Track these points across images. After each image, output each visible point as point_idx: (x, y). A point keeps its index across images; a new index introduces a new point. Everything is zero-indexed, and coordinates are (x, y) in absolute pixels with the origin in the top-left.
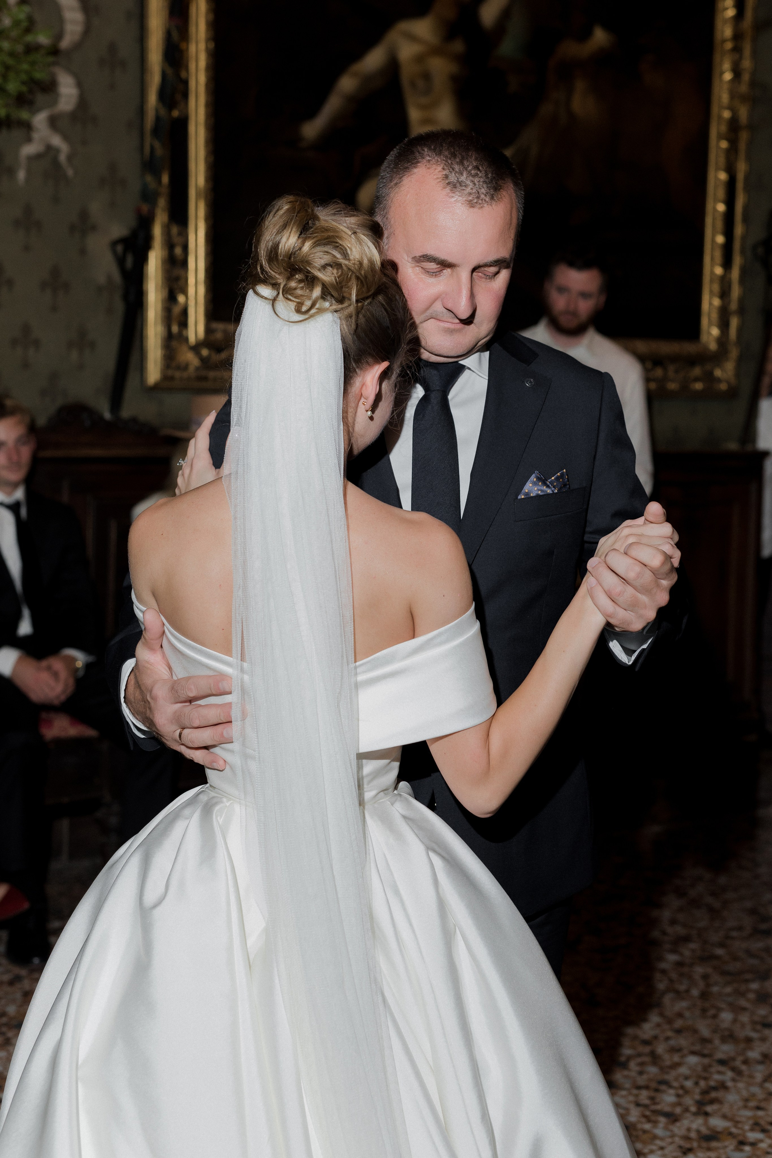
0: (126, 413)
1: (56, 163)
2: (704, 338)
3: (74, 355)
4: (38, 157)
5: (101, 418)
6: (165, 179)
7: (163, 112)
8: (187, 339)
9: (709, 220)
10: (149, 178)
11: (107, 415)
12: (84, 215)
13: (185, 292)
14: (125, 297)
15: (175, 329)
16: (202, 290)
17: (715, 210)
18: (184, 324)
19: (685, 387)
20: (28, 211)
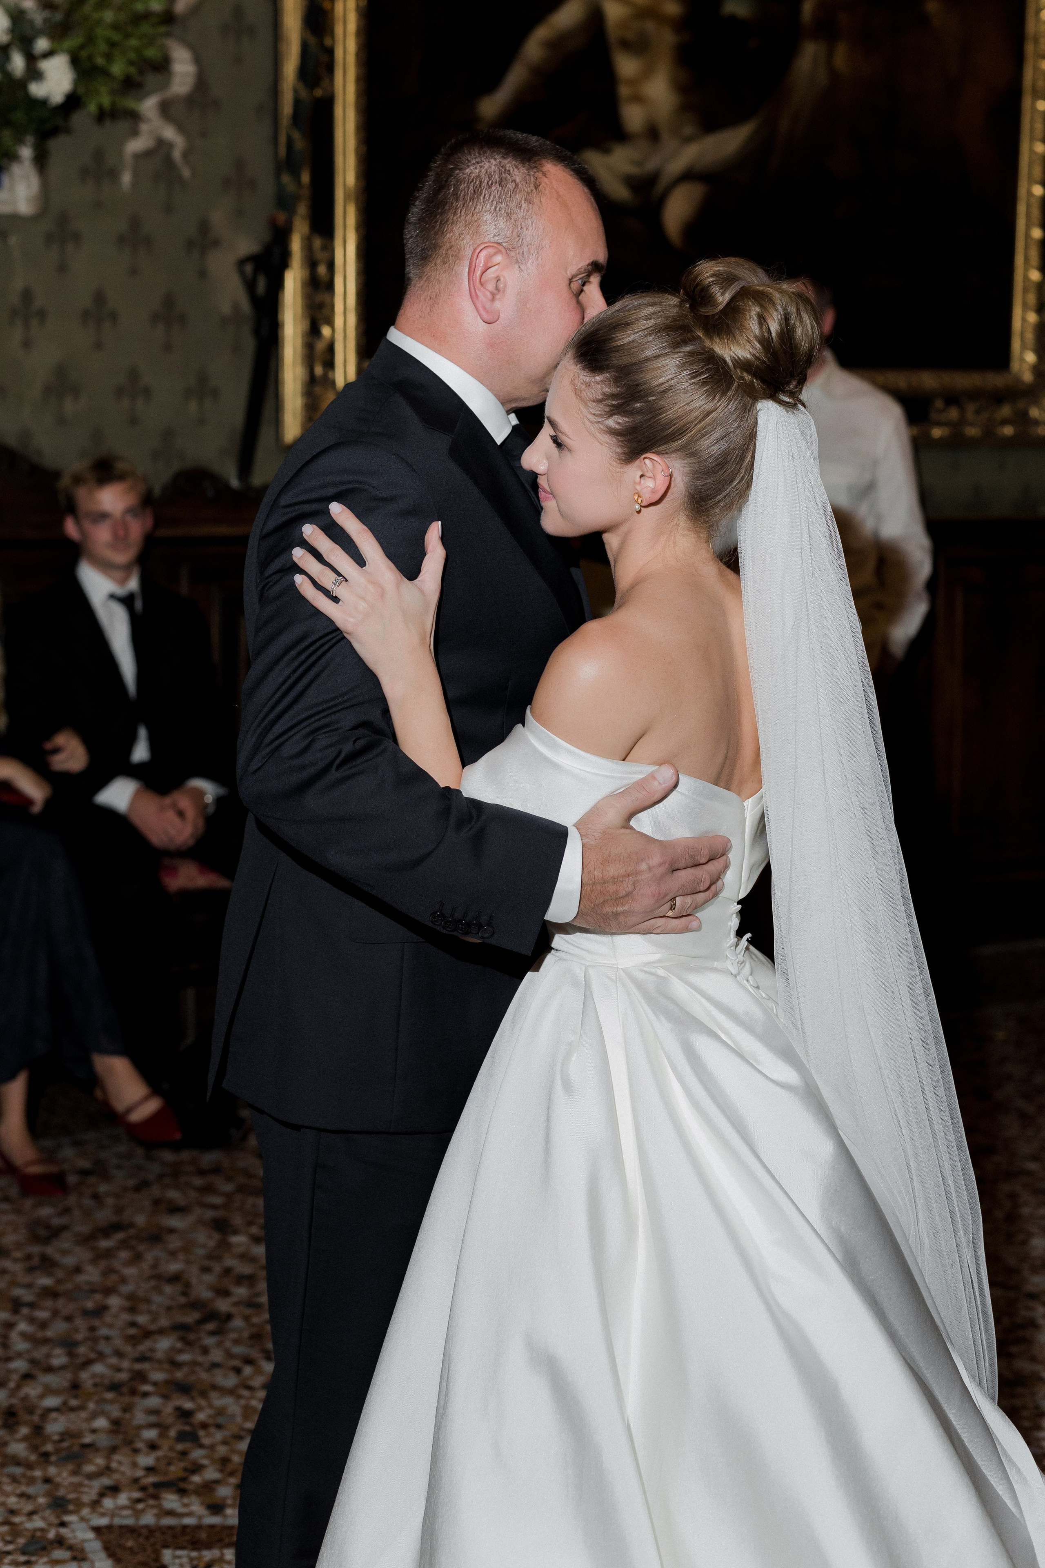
0: (257, 480)
1: (168, 161)
2: (1015, 366)
3: (193, 405)
4: (147, 154)
5: (227, 487)
6: (306, 178)
7: (304, 94)
8: (333, 383)
9: (1021, 209)
10: (286, 179)
11: (235, 483)
12: (204, 227)
13: (330, 322)
14: (257, 332)
15: (319, 370)
16: (352, 319)
17: (1030, 193)
18: (330, 364)
19: (989, 433)
20: (135, 223)
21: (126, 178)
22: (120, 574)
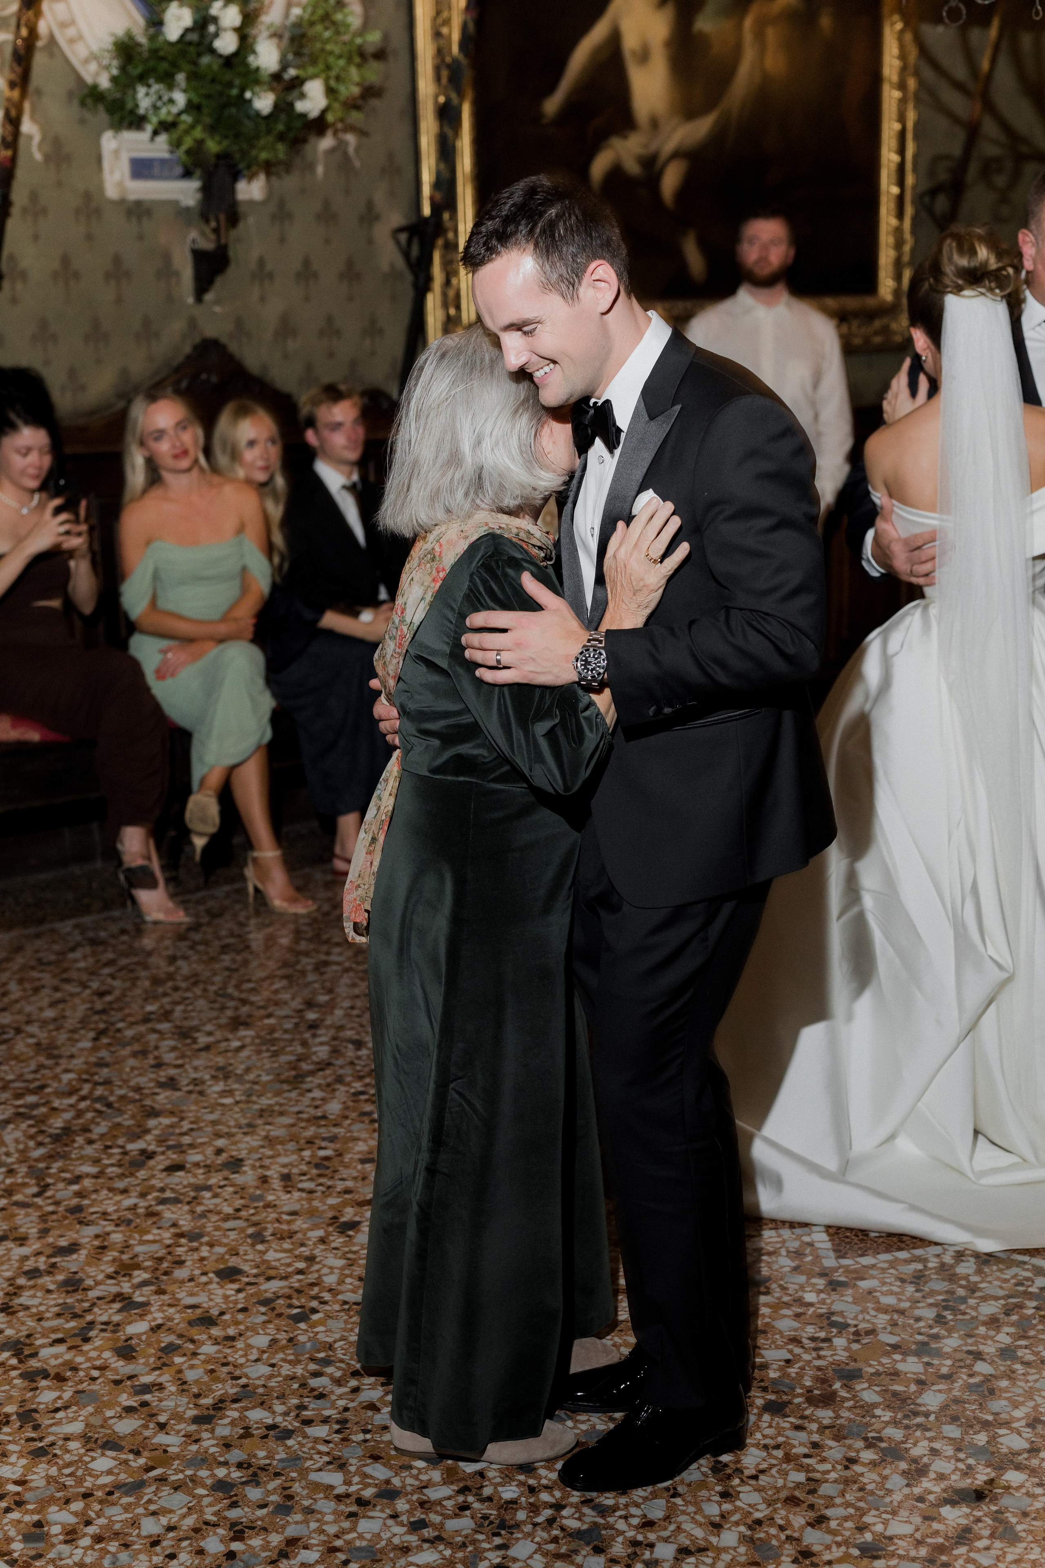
3: (368, 341)
4: (332, 153)
12: (370, 205)
18: (458, 306)
20: (327, 204)
21: (320, 170)
22: (346, 468)
